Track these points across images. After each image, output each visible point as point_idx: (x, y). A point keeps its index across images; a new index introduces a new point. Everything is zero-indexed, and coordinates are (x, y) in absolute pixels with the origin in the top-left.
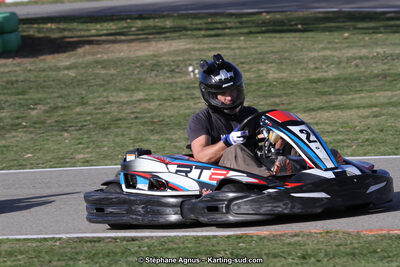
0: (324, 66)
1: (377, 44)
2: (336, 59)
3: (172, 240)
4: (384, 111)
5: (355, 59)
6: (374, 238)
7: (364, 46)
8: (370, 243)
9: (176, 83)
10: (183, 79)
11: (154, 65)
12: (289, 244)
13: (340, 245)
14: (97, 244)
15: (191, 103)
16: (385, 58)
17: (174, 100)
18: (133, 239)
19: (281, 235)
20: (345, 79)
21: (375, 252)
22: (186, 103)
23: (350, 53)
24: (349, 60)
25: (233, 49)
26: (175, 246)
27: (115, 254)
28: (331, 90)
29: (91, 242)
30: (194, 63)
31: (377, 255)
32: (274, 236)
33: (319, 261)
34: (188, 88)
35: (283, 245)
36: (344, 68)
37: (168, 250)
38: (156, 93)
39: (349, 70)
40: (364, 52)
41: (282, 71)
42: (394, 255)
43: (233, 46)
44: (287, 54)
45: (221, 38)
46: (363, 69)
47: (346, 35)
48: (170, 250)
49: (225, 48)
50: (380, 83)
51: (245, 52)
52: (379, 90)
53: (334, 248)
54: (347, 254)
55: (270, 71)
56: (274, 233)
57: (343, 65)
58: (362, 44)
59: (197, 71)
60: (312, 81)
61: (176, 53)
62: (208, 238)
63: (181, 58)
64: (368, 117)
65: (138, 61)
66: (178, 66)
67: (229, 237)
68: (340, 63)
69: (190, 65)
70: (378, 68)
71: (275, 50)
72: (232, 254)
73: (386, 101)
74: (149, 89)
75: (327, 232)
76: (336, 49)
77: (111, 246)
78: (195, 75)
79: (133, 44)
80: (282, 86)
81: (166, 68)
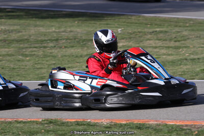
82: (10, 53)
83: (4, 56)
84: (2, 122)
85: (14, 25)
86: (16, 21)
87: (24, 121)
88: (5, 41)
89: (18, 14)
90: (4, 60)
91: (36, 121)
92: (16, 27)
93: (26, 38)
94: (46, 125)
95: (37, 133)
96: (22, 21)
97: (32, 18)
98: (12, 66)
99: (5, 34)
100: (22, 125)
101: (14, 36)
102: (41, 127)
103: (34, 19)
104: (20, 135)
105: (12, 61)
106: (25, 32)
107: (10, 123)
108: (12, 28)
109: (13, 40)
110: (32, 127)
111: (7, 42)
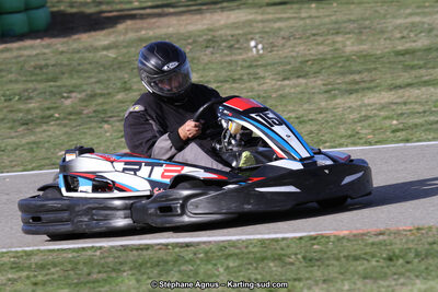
0: (412, 35)
2: (426, 26)
3: (233, 244)
9: (236, 61)
10: (244, 56)
11: (209, 40)
12: (373, 244)
14: (145, 253)
15: (255, 84)
17: (234, 81)
18: (188, 245)
19: (363, 235)
22: (248, 85)
25: (303, 19)
26: (237, 251)
27: (166, 262)
29: (137, 250)
30: (257, 36)
32: (355, 236)
33: (408, 263)
34: (250, 66)
35: (366, 245)
37: (228, 257)
38: (212, 73)
41: (361, 42)
43: (304, 15)
44: (367, 22)
45: (288, 6)
48: (231, 255)
49: (294, 18)
51: (317, 21)
53: (427, 246)
55: (348, 43)
56: (355, 232)
59: (260, 46)
60: (398, 53)
61: (235, 26)
62: (276, 240)
63: (240, 32)
65: (190, 37)
66: (238, 41)
67: (301, 238)
69: (252, 39)
71: (352, 18)
72: (304, 258)
74: (204, 69)
75: (418, 229)
76: (425, 14)
77: (162, 254)
78: (258, 51)
79: (184, 17)
80: (362, 61)
81: (224, 44)
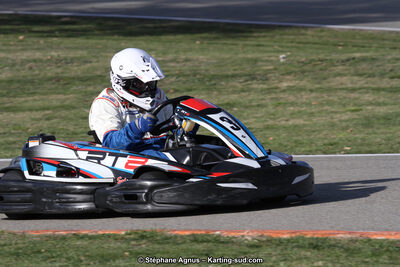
1: (52, 48)
4: (57, 114)
5: (29, 61)
6: (39, 239)
7: (38, 49)
8: (34, 243)
13: (5, 245)
16: (58, 61)
20: (19, 81)
21: (39, 252)
23: (25, 55)
24: (23, 62)
28: (5, 92)
31: (41, 255)
36: (18, 70)
39: (23, 73)
40: (38, 55)
42: (58, 256)
46: (37, 72)
47: (21, 37)
50: (53, 86)
52: (52, 93)
54: (12, 254)
57: (17, 67)
58: (36, 47)
64: (40, 119)
68: (13, 65)
70: (52, 71)
73: (58, 104)
82: (67, 103)
83: (55, 108)
84: (49, 237)
85: (77, 48)
86: (80, 41)
87: (90, 234)
88: (58, 79)
89: (84, 26)
90: (56, 118)
91: (115, 235)
92: (79, 53)
93: (99, 73)
94: (133, 243)
95: (115, 257)
96: (92, 42)
97: (113, 34)
98: (71, 129)
99: (59, 67)
100: (85, 243)
101: (76, 70)
102: (124, 246)
103: (116, 37)
104: (81, 261)
105: (71, 119)
106: (98, 62)
107: (64, 238)
108: (72, 54)
109: (73, 78)
110: (106, 246)
111: (62, 82)
